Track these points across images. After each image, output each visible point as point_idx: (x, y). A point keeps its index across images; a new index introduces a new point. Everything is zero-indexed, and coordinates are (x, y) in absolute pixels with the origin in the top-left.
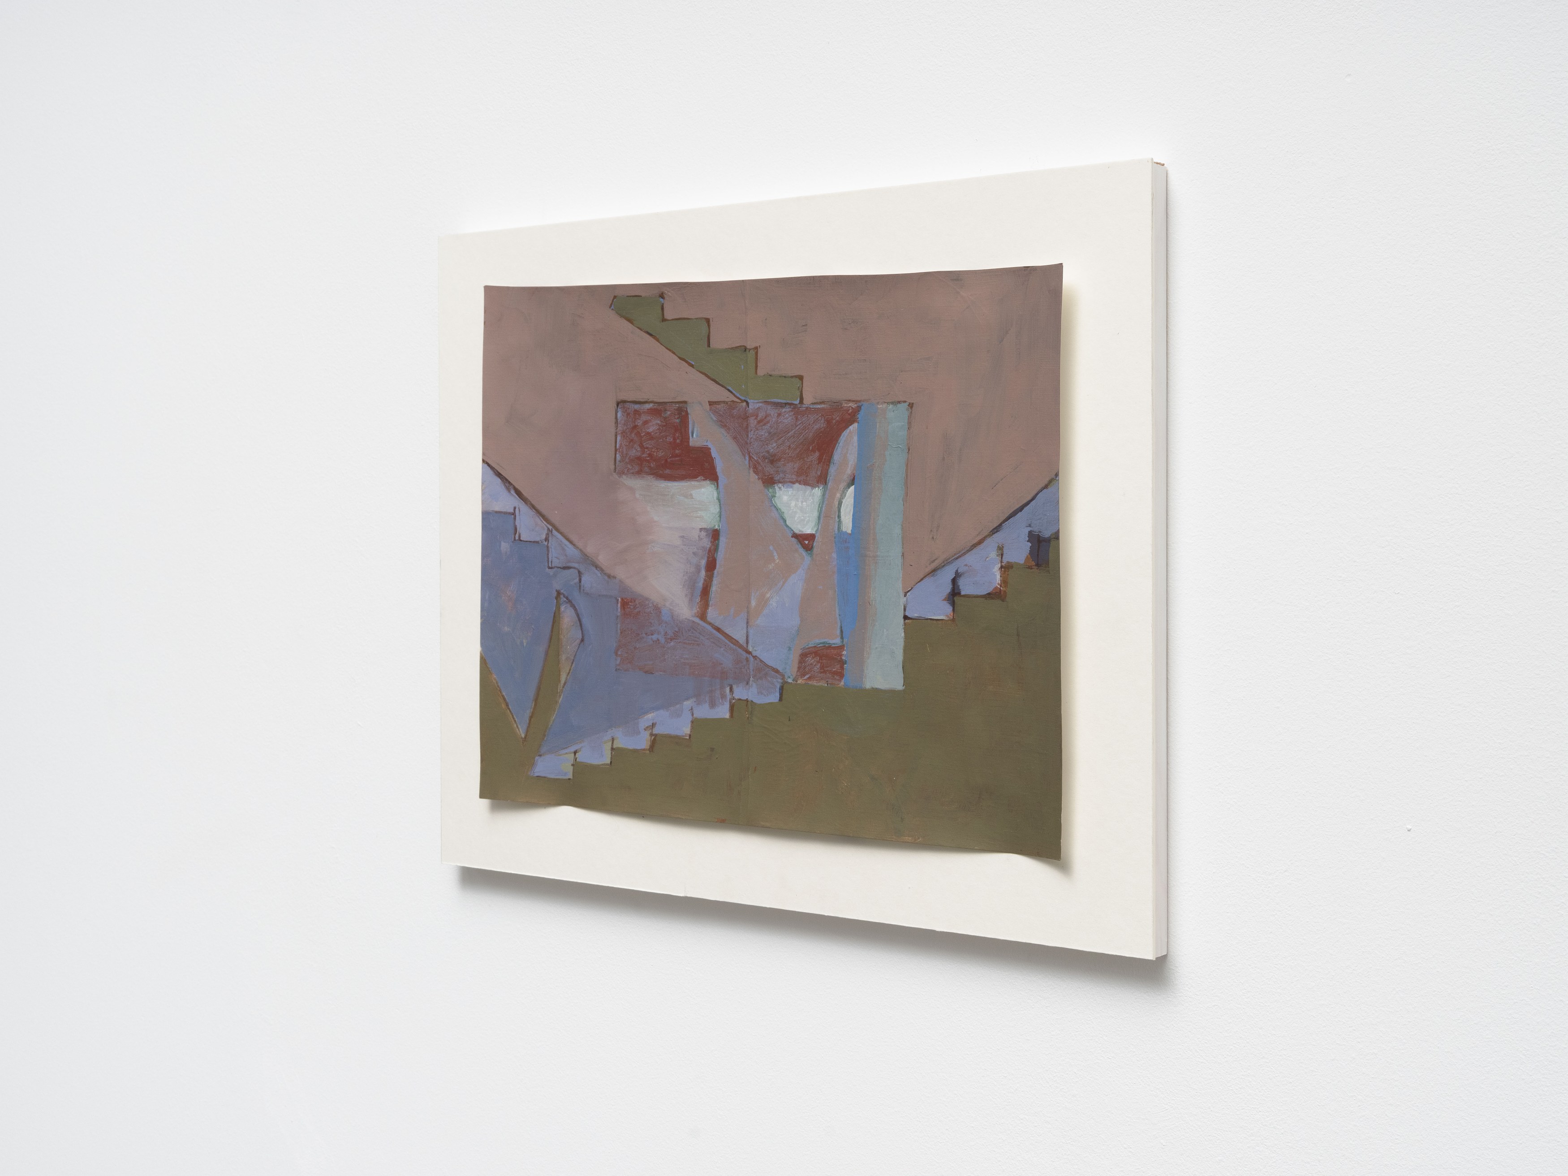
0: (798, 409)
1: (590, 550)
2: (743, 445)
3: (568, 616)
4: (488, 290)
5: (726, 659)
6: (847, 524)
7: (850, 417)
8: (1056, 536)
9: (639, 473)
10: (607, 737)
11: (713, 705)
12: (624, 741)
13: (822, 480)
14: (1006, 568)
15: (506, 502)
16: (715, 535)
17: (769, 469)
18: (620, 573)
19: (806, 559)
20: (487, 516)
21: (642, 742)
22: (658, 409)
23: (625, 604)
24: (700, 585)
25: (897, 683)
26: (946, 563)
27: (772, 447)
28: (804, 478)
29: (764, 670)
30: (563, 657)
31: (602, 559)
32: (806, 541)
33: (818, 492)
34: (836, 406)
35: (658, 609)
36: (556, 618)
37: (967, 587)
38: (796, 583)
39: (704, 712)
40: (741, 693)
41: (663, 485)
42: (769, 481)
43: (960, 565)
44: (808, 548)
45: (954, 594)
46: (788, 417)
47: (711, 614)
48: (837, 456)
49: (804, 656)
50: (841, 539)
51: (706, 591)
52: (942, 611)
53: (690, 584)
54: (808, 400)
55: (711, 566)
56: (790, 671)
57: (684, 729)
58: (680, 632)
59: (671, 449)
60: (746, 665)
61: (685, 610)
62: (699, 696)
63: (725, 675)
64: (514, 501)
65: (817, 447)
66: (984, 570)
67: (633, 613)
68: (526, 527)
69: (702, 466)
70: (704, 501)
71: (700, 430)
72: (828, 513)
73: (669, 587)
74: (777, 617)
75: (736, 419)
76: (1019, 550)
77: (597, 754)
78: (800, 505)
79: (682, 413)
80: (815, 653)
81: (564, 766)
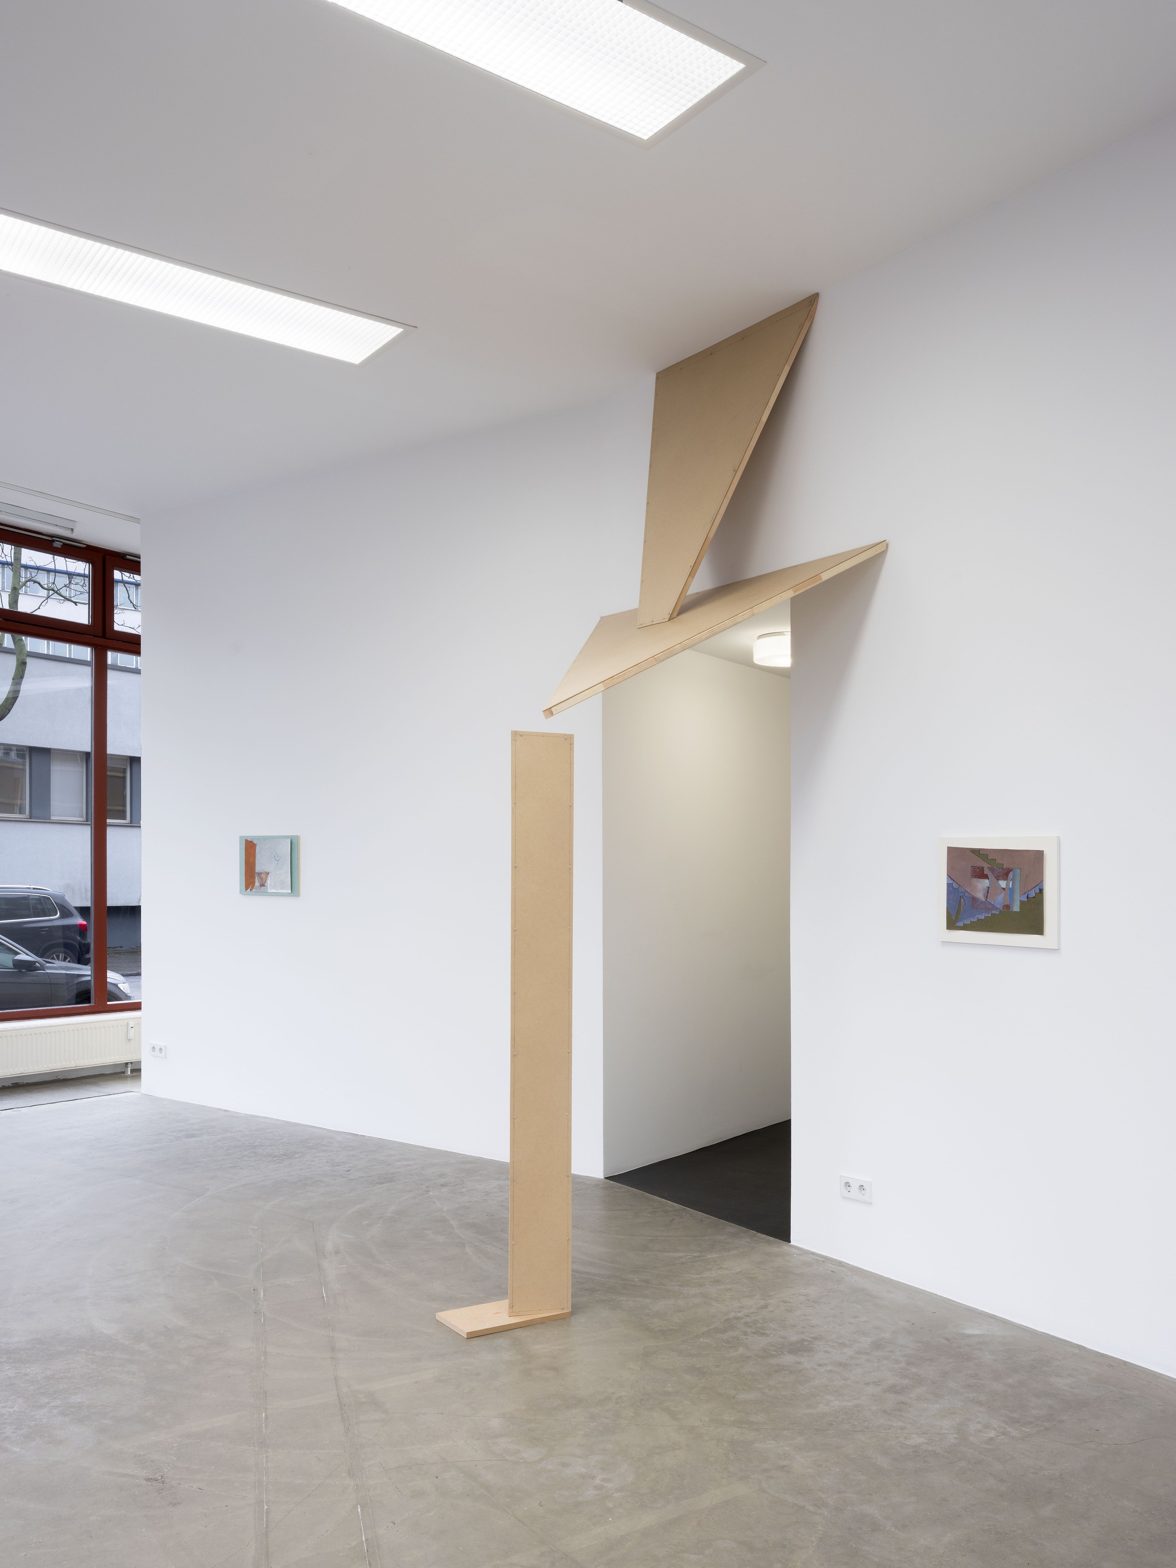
0: (1003, 869)
1: (966, 889)
2: (993, 874)
3: (962, 900)
4: (948, 847)
5: (991, 907)
6: (1011, 887)
7: (1011, 870)
8: (1043, 889)
9: (975, 878)
10: (970, 919)
11: (988, 914)
12: (973, 919)
13: (1007, 880)
14: (1035, 893)
15: (951, 882)
16: (989, 888)
17: (998, 878)
18: (972, 893)
19: (1004, 892)
20: (947, 884)
21: (976, 920)
22: (979, 868)
23: (973, 898)
25: (1019, 911)
26: (1026, 893)
27: (998, 874)
28: (1004, 879)
29: (997, 909)
30: (961, 907)
31: (968, 891)
32: (1004, 889)
33: (1006, 881)
34: (1009, 869)
35: (978, 899)
36: (960, 900)
38: (1002, 895)
39: (986, 915)
40: (993, 912)
41: (980, 880)
42: (998, 880)
43: (1029, 893)
44: (1004, 890)
45: (1028, 897)
46: (1001, 870)
47: (988, 900)
48: (1009, 876)
49: (1003, 906)
50: (1010, 889)
51: (987, 896)
52: (1026, 900)
53: (984, 895)
54: (1004, 867)
55: (988, 892)
56: (1001, 909)
57: (983, 917)
58: (982, 903)
59: (980, 874)
60: (994, 908)
61: (983, 899)
62: (985, 912)
63: (990, 909)
64: (953, 882)
65: (1005, 874)
66: (1032, 894)
67: (974, 899)
68: (955, 885)
69: (986, 877)
70: (986, 883)
71: (986, 872)
72: (1008, 885)
73: (980, 896)
74: (999, 900)
75: (992, 870)
76: (1037, 891)
77: (968, 922)
78: (1003, 884)
79: (983, 868)
80: (1005, 906)
81: (961, 924)
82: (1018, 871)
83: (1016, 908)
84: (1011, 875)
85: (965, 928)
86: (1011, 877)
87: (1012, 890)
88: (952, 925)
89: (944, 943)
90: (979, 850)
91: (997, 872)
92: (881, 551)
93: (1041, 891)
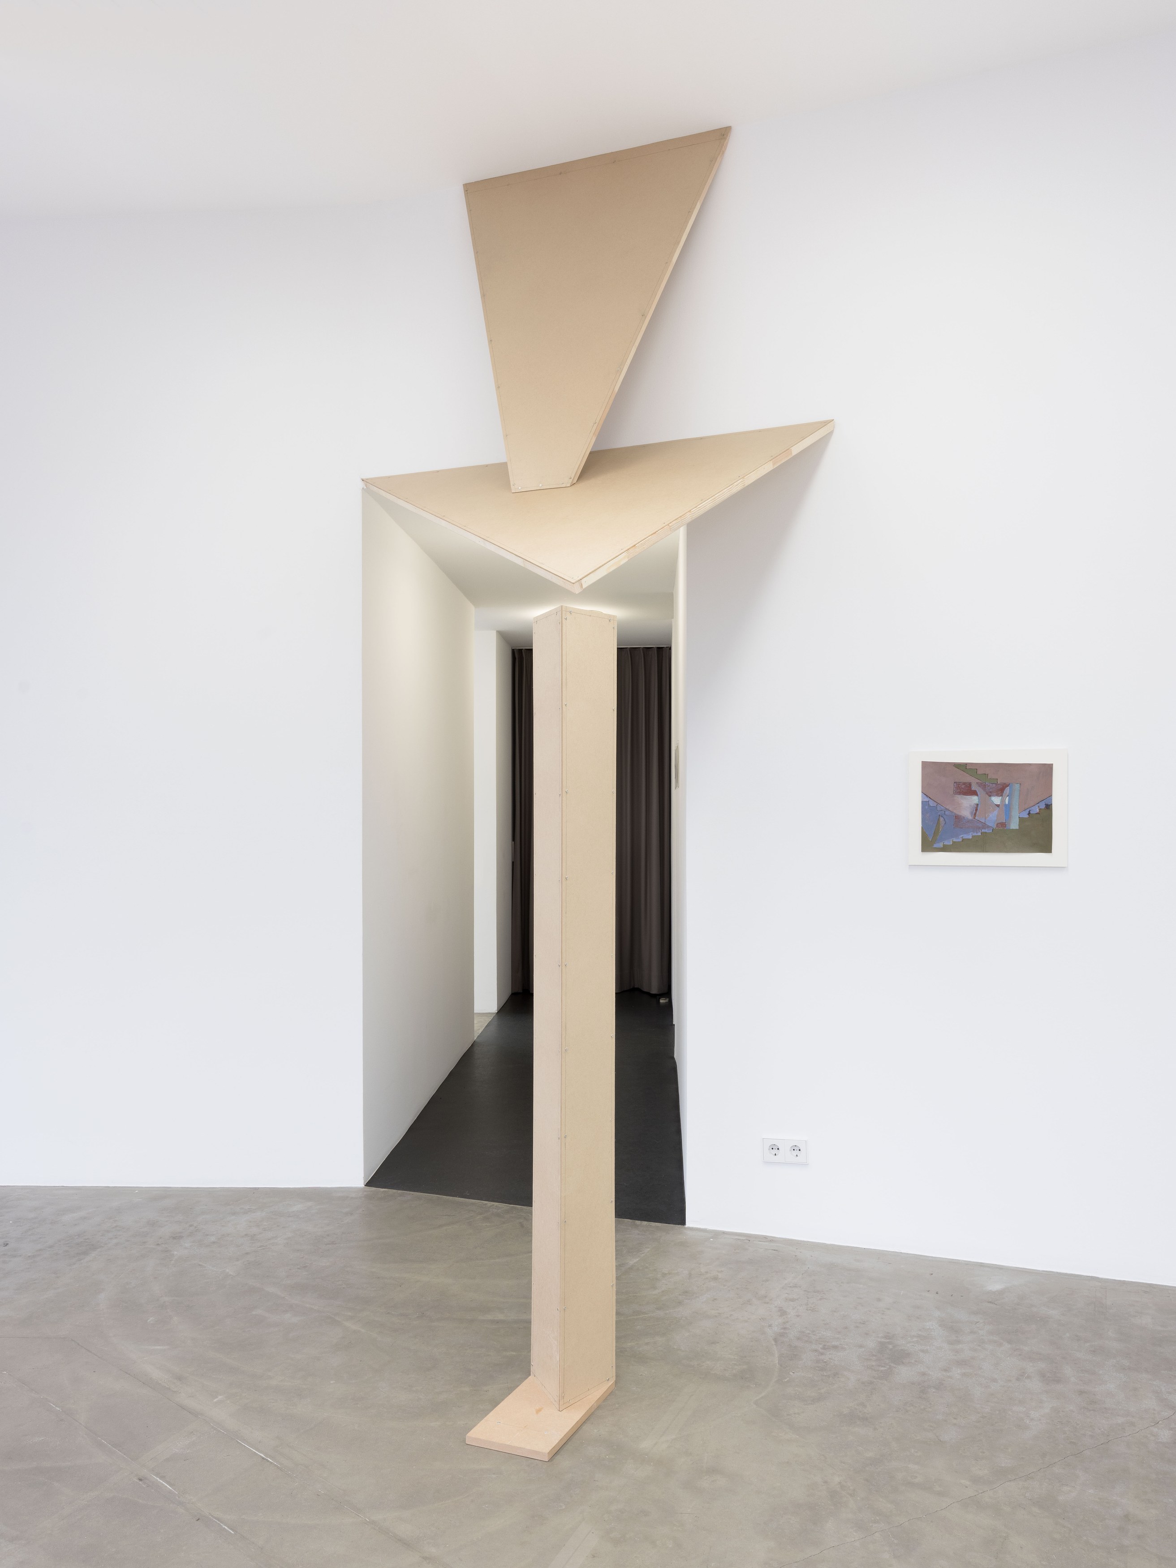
0: (997, 784)
1: (947, 808)
2: (984, 790)
3: (942, 819)
4: (923, 762)
5: (980, 825)
6: (1007, 802)
7: (1008, 785)
8: (1052, 804)
9: (960, 794)
10: (952, 839)
11: (977, 833)
12: (955, 840)
13: (1002, 796)
14: (1040, 809)
15: (927, 799)
16: (977, 805)
17: (990, 794)
18: (955, 811)
19: (998, 808)
20: (922, 802)
21: (960, 840)
22: (964, 784)
23: (955, 817)
24: (974, 813)
25: (1018, 828)
26: (1027, 809)
27: (991, 790)
28: (997, 795)
29: (988, 827)
30: (941, 826)
31: (950, 809)
32: (998, 806)
33: (1001, 798)
34: (1005, 784)
35: (964, 817)
36: (939, 820)
37: (1031, 812)
38: (996, 812)
39: (975, 834)
40: (983, 831)
41: (965, 796)
42: (990, 796)
43: (1030, 809)
45: (1029, 813)
46: (994, 785)
47: (976, 818)
48: (1005, 792)
49: (997, 824)
50: (1006, 805)
51: (975, 814)
52: (1027, 816)
53: (971, 813)
54: (998, 783)
55: (976, 810)
56: (995, 827)
57: (970, 837)
58: (969, 821)
59: (967, 790)
60: (985, 826)
61: (970, 817)
62: (973, 832)
63: (979, 828)
64: (929, 799)
65: (1000, 790)
66: (1036, 810)
67: (958, 818)
68: (932, 804)
69: (974, 793)
70: (975, 799)
71: (974, 787)
72: (1003, 801)
73: (966, 813)
74: (992, 818)
75: (983, 786)
76: (1043, 806)
77: (949, 842)
78: (996, 800)
79: (970, 784)
80: (1000, 823)
81: (941, 845)
82: (1017, 786)
83: (1014, 825)
84: (1007, 791)
85: (945, 849)
86: (1008, 792)
87: (1008, 808)
88: (928, 845)
89: (912, 867)
90: (966, 764)
91: (989, 788)
92: (829, 432)
93: (1049, 807)
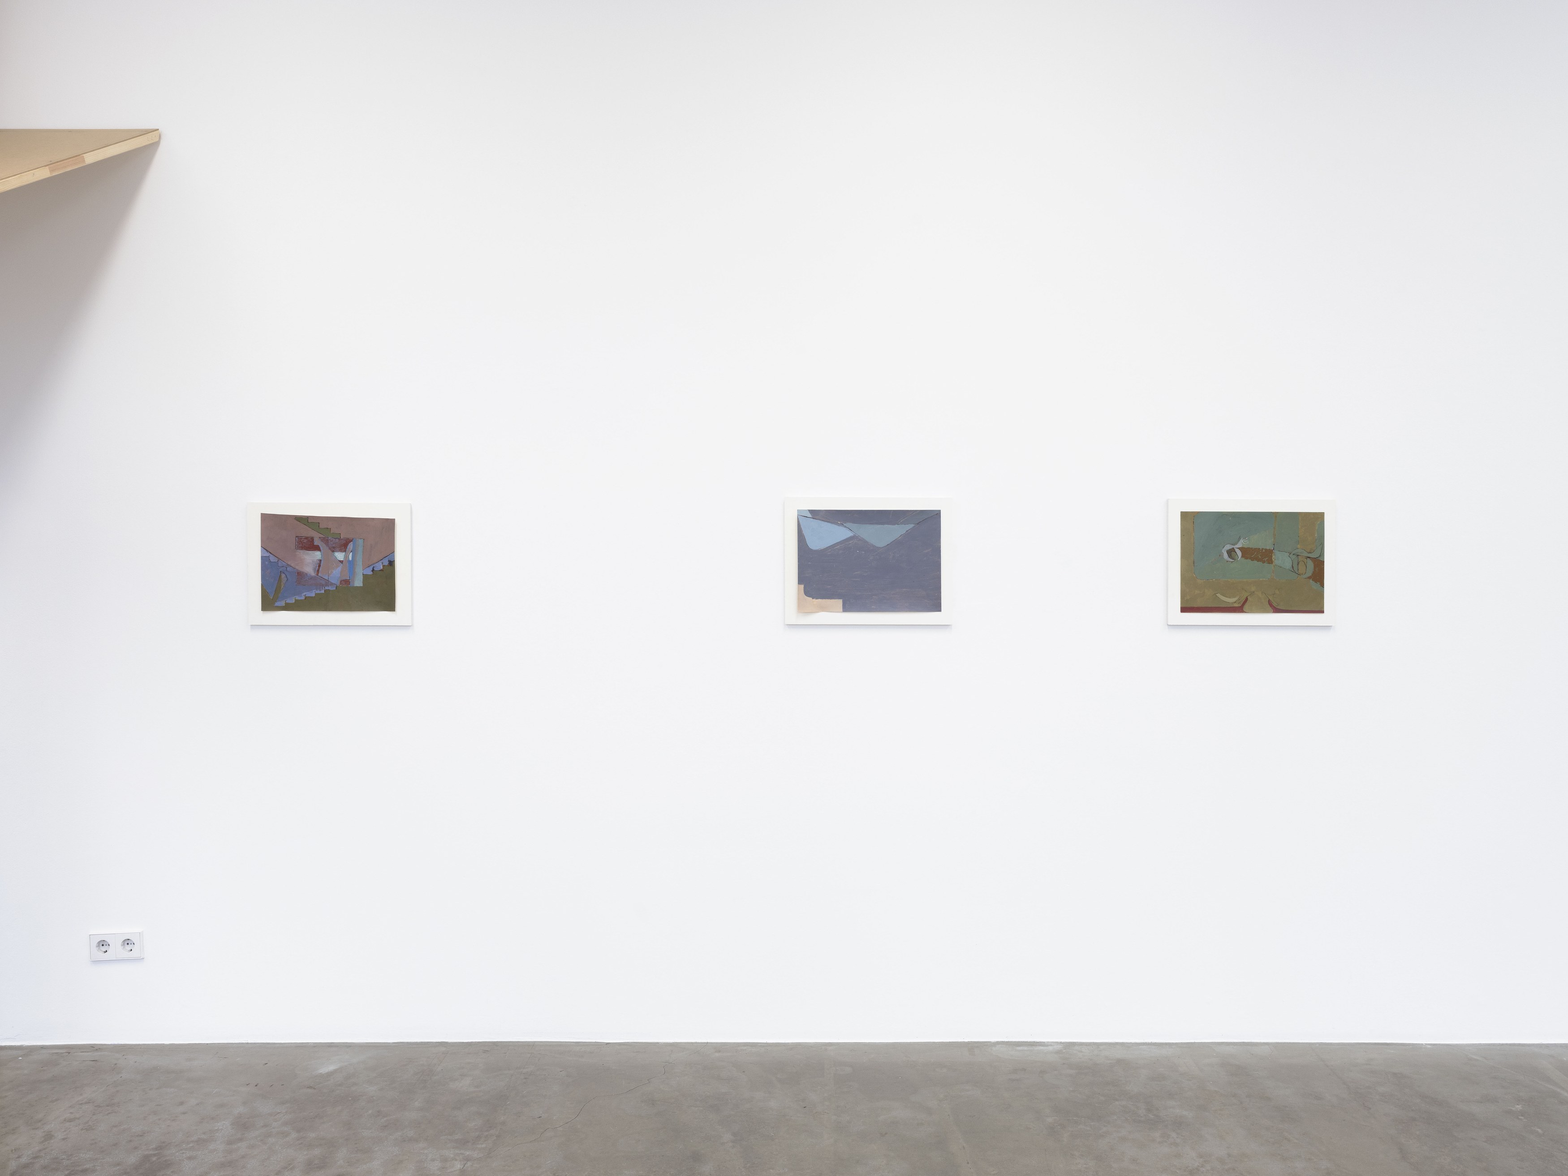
0: (340, 539)
1: (289, 563)
2: (327, 545)
3: (283, 576)
4: (262, 514)
5: (323, 582)
6: (350, 558)
7: (351, 541)
8: (394, 561)
9: (302, 549)
10: (294, 597)
11: (320, 591)
12: (298, 598)
13: (345, 551)
14: (383, 566)
15: (267, 554)
16: (320, 561)
17: (333, 549)
18: (297, 567)
19: (342, 565)
20: (262, 557)
21: (303, 598)
22: (306, 538)
23: (298, 573)
24: (317, 569)
25: (361, 585)
26: (371, 565)
27: (334, 545)
28: (341, 551)
29: (332, 584)
30: (282, 583)
31: (292, 565)
32: (341, 562)
33: (344, 553)
34: (348, 539)
35: (306, 574)
36: (280, 576)
37: (375, 569)
38: (339, 569)
39: (318, 592)
40: (327, 588)
41: (308, 551)
42: (333, 551)
43: (374, 565)
44: (342, 563)
45: (373, 570)
46: (337, 541)
47: (319, 574)
48: (348, 547)
49: (341, 581)
50: (349, 561)
51: (318, 571)
52: (371, 573)
53: (314, 569)
54: (342, 537)
55: (319, 566)
56: (338, 584)
57: (314, 595)
58: (312, 578)
59: (309, 545)
60: (328, 583)
61: (313, 574)
62: (317, 589)
63: (323, 585)
64: (269, 554)
65: (344, 546)
66: (379, 566)
67: (300, 575)
68: (273, 559)
69: (317, 548)
70: (317, 555)
71: (317, 542)
72: (346, 557)
73: (309, 570)
74: (335, 575)
75: (325, 540)
76: (386, 563)
77: (291, 601)
78: (340, 556)
79: (312, 539)
80: (344, 580)
81: (283, 603)
82: (361, 542)
83: (358, 582)
84: (351, 546)
85: (288, 608)
86: (351, 548)
87: (352, 564)
88: (269, 603)
89: (253, 626)
90: (307, 518)
91: (332, 543)
92: (153, 142)
93: (392, 563)
